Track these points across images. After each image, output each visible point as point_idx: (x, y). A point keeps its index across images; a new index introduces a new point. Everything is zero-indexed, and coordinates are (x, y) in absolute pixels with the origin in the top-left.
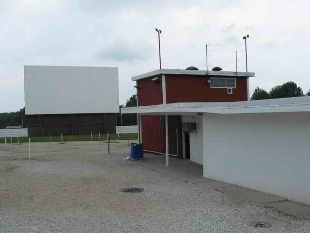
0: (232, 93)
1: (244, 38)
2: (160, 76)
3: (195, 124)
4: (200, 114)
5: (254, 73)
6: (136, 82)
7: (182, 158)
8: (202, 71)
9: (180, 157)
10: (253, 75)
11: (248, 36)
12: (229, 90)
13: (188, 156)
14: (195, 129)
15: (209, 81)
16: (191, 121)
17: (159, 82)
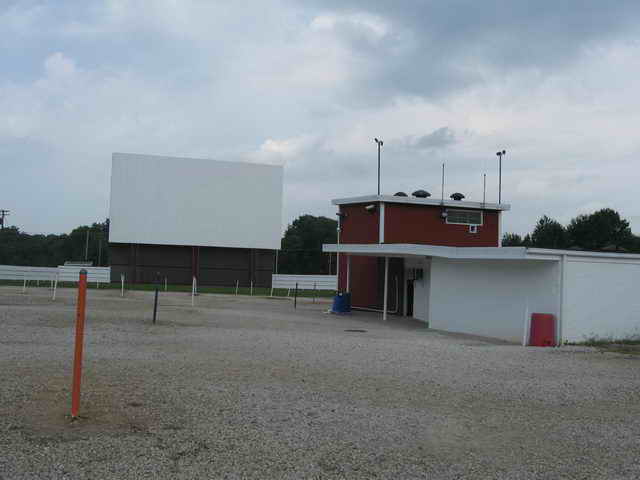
0: (475, 232)
1: (499, 154)
2: (377, 204)
3: (422, 270)
4: (429, 257)
5: (509, 206)
6: (337, 207)
7: (402, 315)
8: (435, 201)
9: (400, 314)
10: (507, 208)
11: (504, 152)
12: (473, 228)
13: (410, 313)
14: (421, 276)
15: (444, 214)
16: (417, 266)
17: (375, 211)
